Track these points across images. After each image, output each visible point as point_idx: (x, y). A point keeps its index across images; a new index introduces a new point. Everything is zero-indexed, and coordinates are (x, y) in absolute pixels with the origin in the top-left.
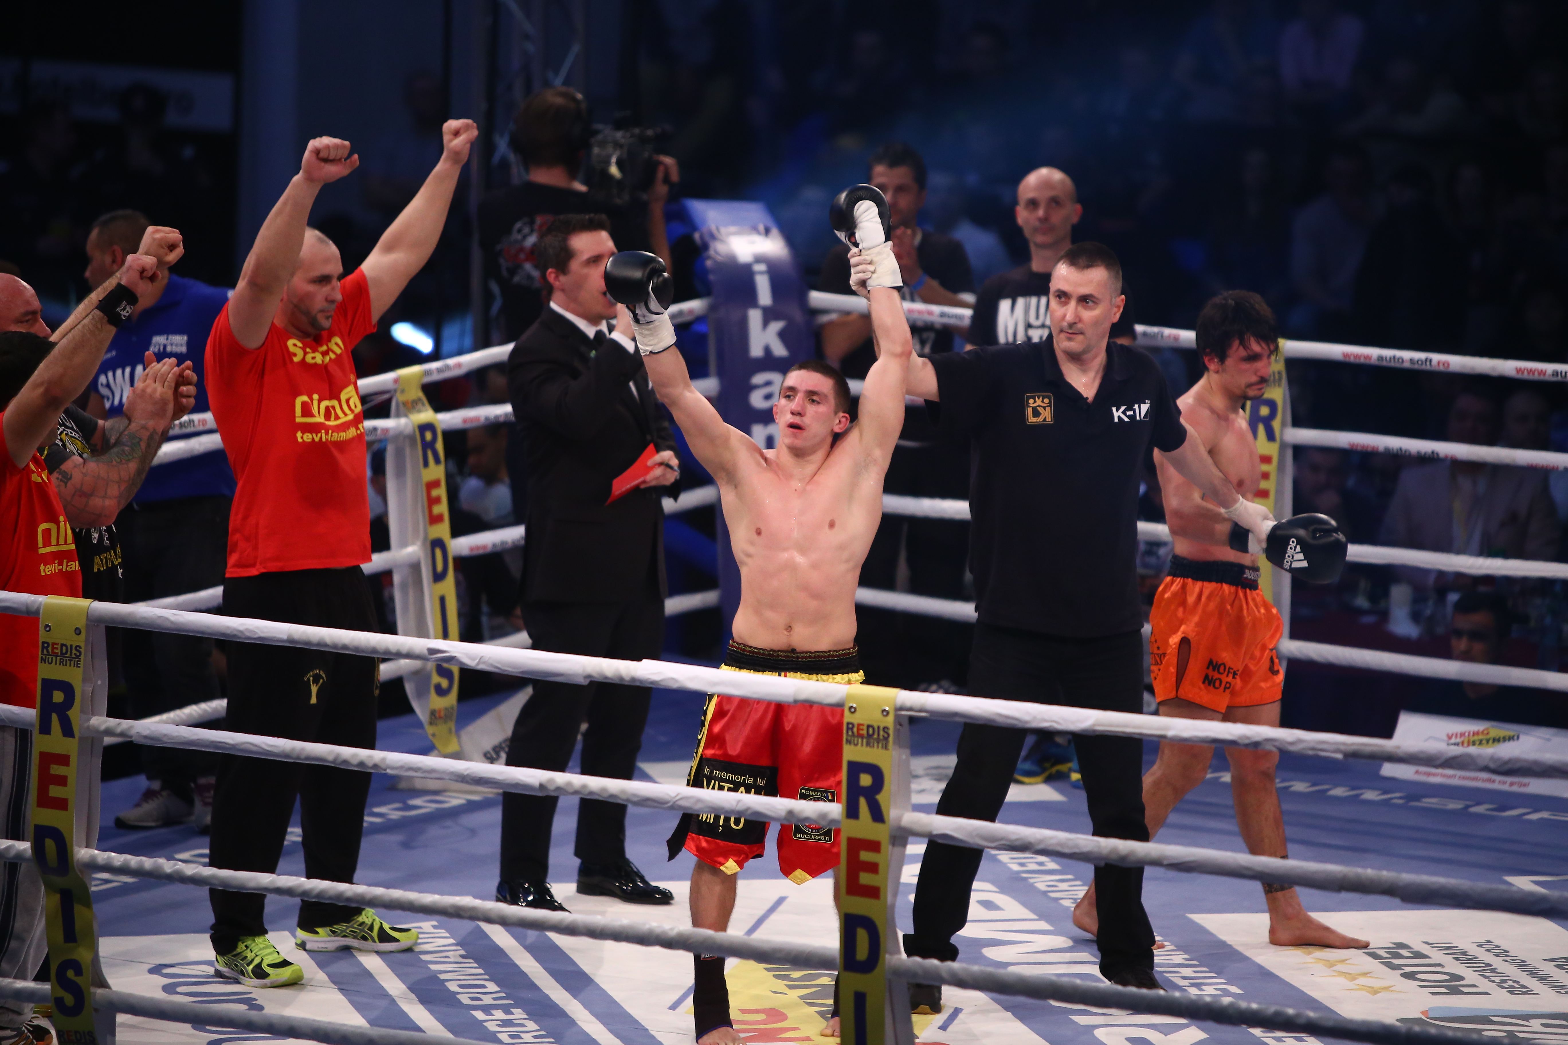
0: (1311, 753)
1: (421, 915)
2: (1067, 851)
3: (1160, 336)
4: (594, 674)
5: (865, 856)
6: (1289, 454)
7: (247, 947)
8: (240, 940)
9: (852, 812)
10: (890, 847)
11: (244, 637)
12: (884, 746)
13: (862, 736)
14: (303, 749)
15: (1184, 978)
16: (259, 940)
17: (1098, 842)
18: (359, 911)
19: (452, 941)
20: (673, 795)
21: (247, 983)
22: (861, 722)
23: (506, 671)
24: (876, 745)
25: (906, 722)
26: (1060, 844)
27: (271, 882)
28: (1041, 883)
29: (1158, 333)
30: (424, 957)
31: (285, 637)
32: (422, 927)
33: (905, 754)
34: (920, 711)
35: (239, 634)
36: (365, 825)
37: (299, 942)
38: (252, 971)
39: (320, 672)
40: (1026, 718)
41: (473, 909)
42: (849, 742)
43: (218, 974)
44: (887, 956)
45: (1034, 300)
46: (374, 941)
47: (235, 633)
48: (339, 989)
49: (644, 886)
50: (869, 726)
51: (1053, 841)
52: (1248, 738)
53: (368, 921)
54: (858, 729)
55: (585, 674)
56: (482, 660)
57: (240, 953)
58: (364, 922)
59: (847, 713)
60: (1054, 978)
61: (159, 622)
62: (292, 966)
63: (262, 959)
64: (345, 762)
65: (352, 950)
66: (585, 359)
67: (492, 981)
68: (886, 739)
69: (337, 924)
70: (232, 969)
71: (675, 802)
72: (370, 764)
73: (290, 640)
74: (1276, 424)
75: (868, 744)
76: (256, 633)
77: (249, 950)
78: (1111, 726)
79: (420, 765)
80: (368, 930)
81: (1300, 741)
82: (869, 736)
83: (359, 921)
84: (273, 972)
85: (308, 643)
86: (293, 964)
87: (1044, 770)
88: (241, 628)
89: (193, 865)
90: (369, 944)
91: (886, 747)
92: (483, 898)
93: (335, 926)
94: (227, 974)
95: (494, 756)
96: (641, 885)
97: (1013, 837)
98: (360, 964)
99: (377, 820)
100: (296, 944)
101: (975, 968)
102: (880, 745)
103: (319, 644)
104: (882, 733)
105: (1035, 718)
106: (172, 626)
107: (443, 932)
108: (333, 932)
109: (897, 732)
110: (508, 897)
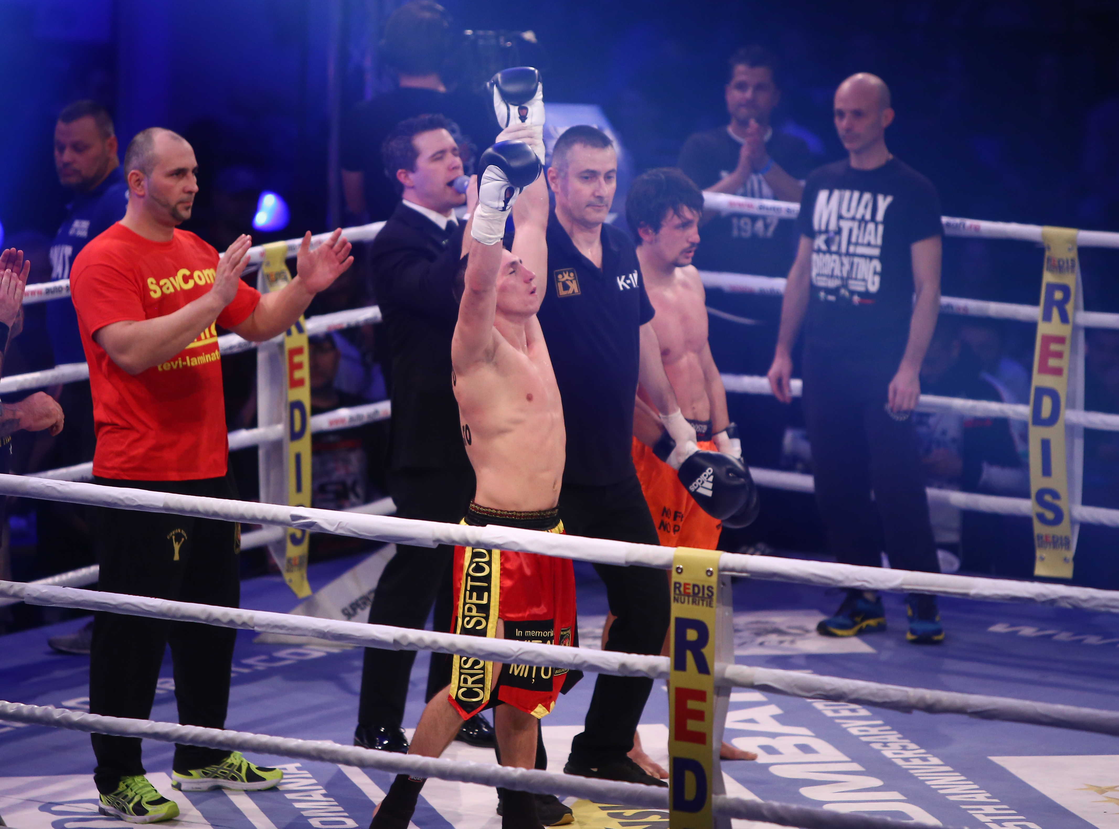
0: (1103, 609)
1: (286, 758)
2: (877, 700)
3: (962, 226)
4: (443, 538)
5: (692, 704)
6: (1081, 336)
7: (127, 786)
8: (120, 780)
9: (679, 664)
10: (715, 697)
11: (123, 504)
12: (709, 604)
13: (688, 595)
14: (178, 609)
15: (987, 815)
16: (138, 779)
17: (907, 692)
18: (228, 754)
19: (314, 781)
20: (515, 650)
21: (128, 820)
22: (687, 581)
23: (361, 535)
24: (701, 602)
25: (728, 582)
26: (872, 694)
27: (151, 727)
28: (854, 728)
29: (960, 224)
30: (289, 796)
31: (161, 505)
32: (287, 768)
33: (727, 611)
34: (742, 571)
35: (120, 502)
36: (233, 675)
37: (175, 783)
38: (133, 808)
39: (181, 531)
40: (840, 578)
41: (333, 752)
42: (676, 600)
43: (102, 811)
44: (714, 796)
45: (847, 194)
46: (243, 781)
47: (116, 501)
48: (212, 825)
49: (489, 732)
50: (694, 586)
51: (865, 691)
52: (1044, 596)
53: (236, 763)
54: (685, 588)
55: (434, 539)
56: (340, 526)
57: (120, 793)
58: (233, 764)
59: (674, 573)
60: (867, 816)
61: (47, 491)
62: (168, 803)
63: (142, 797)
64: (217, 620)
65: (223, 790)
66: (438, 245)
67: (351, 818)
68: (710, 597)
69: (208, 765)
70: (114, 806)
71: (517, 656)
72: (239, 622)
73: (167, 508)
74: (1069, 307)
75: (694, 602)
76: (135, 501)
77: (129, 790)
78: (918, 585)
79: (285, 623)
80: (237, 770)
81: (1093, 598)
82: (695, 595)
83: (228, 763)
84: (152, 808)
85: (182, 510)
86: (169, 801)
87: (855, 624)
88: (122, 497)
89: (79, 713)
90: (238, 785)
91: (710, 605)
92: (342, 743)
93: (207, 768)
94: (110, 812)
95: (351, 611)
96: (486, 730)
97: (828, 687)
98: (231, 803)
99: (246, 671)
100: (173, 786)
101: (794, 806)
102: (705, 603)
103: (192, 511)
104: (706, 592)
105: (847, 577)
106: (59, 495)
107: (306, 774)
108: (205, 774)
109: (720, 591)
110: (366, 741)
